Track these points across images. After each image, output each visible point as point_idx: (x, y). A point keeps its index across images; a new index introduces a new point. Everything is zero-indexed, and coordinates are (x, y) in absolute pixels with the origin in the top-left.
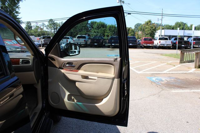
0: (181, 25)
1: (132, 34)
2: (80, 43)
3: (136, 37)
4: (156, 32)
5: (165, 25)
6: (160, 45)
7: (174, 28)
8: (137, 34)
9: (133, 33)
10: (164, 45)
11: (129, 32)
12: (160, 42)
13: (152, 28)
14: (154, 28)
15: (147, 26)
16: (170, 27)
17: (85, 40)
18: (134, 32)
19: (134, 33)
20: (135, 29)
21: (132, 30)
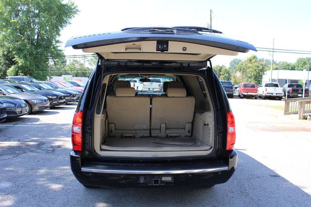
0: (307, 62)
1: (225, 77)
2: (153, 89)
3: (232, 81)
4: (264, 74)
5: (280, 62)
6: (267, 94)
7: (294, 67)
8: (234, 77)
9: (227, 75)
10: (272, 94)
11: (221, 73)
12: (266, 90)
13: (258, 67)
14: (261, 67)
15: (250, 65)
16: (288, 65)
17: (159, 85)
18: (228, 72)
19: (229, 75)
20: (230, 68)
21: (226, 70)
